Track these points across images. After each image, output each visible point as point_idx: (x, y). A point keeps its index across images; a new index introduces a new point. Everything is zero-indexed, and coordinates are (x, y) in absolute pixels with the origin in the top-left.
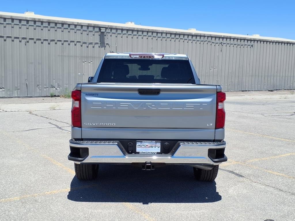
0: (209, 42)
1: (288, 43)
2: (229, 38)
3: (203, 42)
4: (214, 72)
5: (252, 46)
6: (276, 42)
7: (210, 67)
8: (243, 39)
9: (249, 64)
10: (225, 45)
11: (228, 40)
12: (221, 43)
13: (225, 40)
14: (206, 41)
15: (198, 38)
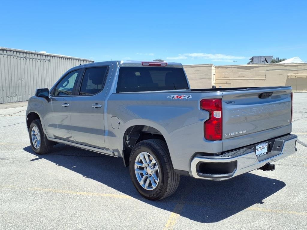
0: (14, 56)
1: (73, 59)
2: (31, 53)
3: (9, 56)
4: (22, 83)
5: (49, 60)
6: (66, 58)
7: (18, 79)
8: (41, 55)
9: (49, 76)
10: (28, 59)
11: (31, 55)
12: (25, 57)
13: (28, 54)
14: (12, 55)
15: (5, 52)
